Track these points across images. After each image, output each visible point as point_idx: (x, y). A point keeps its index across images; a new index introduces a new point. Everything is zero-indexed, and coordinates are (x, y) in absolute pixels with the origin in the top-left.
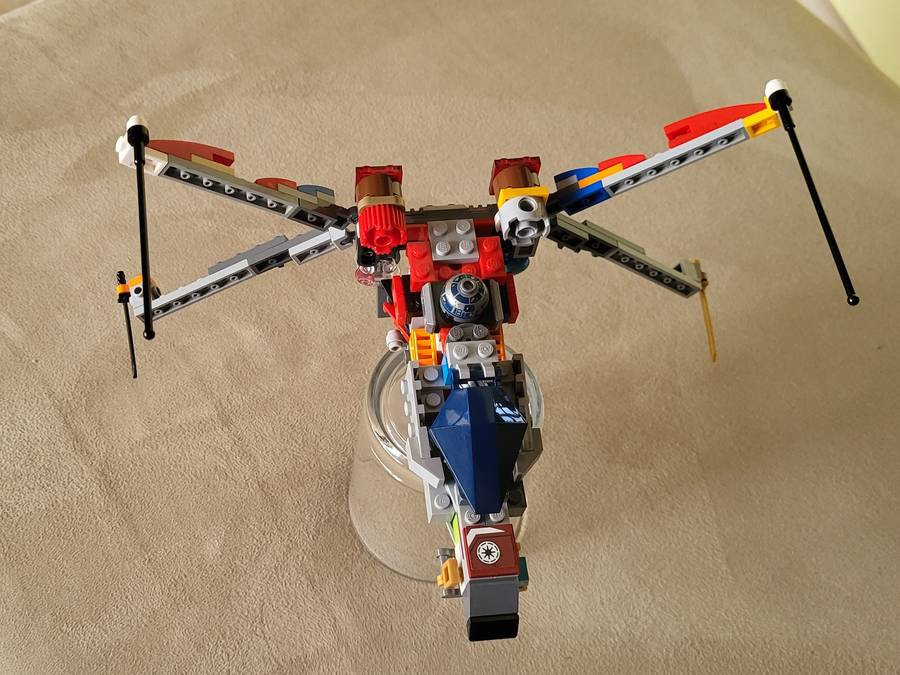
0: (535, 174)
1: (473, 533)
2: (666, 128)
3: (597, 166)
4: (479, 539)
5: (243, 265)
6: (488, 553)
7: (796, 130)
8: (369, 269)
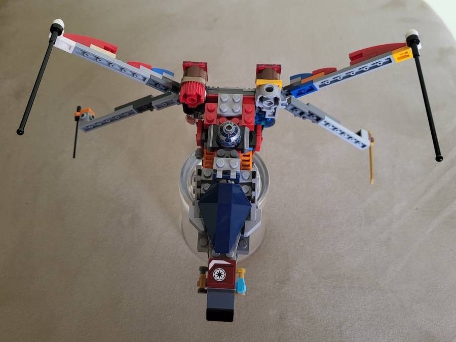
0: (279, 74)
1: (214, 262)
2: (350, 55)
3: (312, 73)
4: (216, 266)
5: (131, 108)
6: (219, 275)
7: (420, 58)
8: (191, 116)
